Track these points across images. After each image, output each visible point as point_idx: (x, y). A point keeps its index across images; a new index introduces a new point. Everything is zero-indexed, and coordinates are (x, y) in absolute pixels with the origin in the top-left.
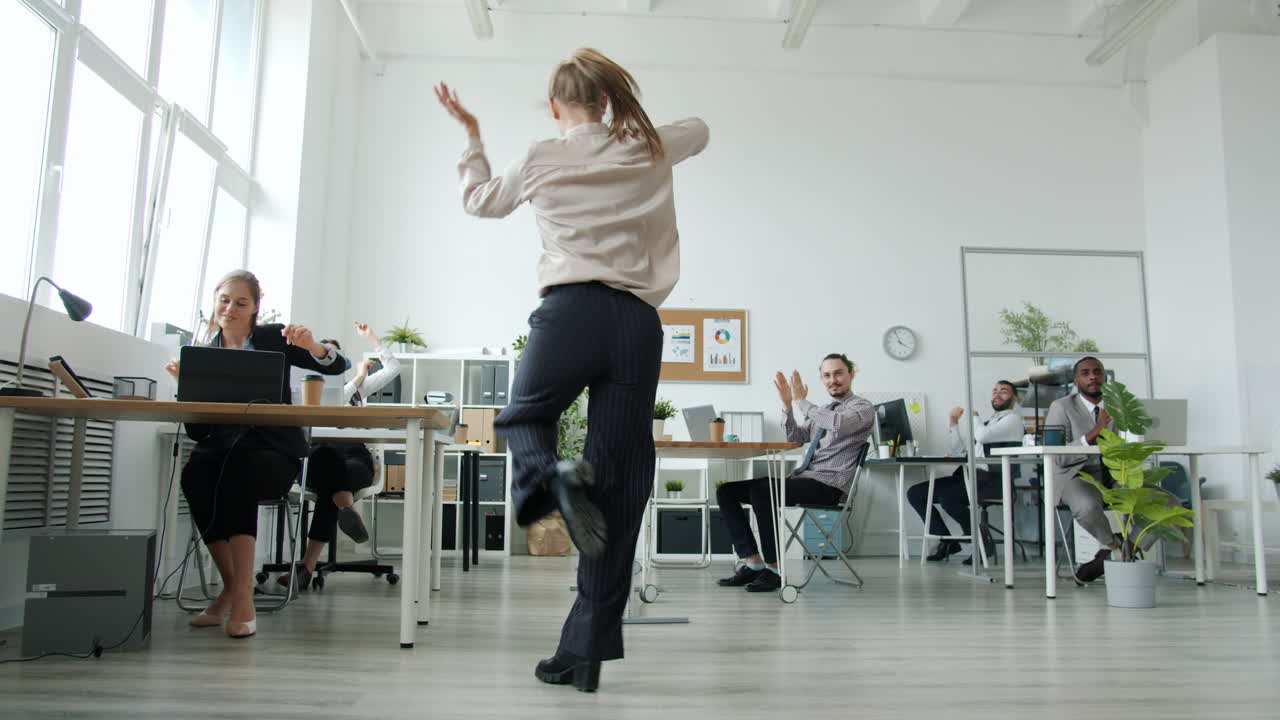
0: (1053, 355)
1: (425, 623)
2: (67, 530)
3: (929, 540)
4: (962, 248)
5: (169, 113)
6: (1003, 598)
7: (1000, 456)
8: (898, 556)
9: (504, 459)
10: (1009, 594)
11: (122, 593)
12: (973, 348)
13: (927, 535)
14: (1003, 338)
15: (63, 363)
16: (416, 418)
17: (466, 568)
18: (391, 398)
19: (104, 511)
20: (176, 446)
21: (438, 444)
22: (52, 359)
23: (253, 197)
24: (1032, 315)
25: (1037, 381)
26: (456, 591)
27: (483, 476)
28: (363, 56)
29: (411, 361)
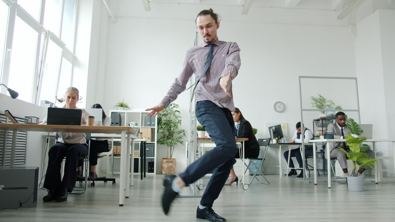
0: (327, 110)
1: (128, 197)
2: (10, 167)
3: (289, 169)
4: (300, 76)
5: (47, 34)
6: (313, 188)
7: (312, 143)
8: (279, 174)
9: (154, 144)
10: (315, 186)
11: (26, 188)
12: (303, 108)
13: (288, 167)
14: (312, 105)
15: (9, 112)
16: (125, 130)
17: (142, 179)
18: (118, 124)
19: (23, 161)
20: (48, 139)
21: (132, 139)
22: (6, 111)
23: (74, 61)
24: (321, 98)
25: (323, 119)
26: (139, 186)
27: (147, 149)
28: (110, 17)
29: (124, 113)
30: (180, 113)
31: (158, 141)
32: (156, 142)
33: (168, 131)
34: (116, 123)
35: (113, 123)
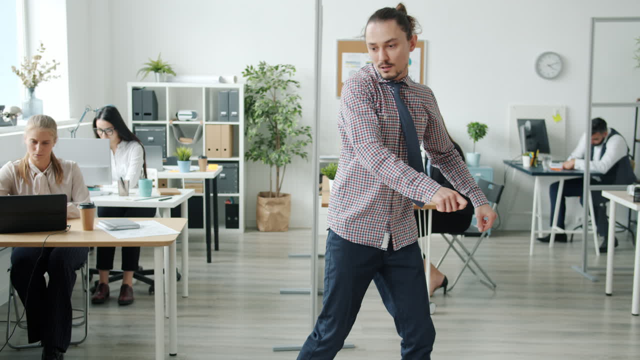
1: (175, 355)
4: (593, 19)
9: (237, 162)
17: (209, 258)
18: (151, 117)
27: (221, 175)
29: (164, 89)
30: (298, 87)
31: (247, 156)
32: (241, 158)
33: (270, 130)
34: (146, 114)
35: (137, 114)
